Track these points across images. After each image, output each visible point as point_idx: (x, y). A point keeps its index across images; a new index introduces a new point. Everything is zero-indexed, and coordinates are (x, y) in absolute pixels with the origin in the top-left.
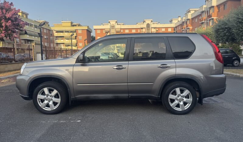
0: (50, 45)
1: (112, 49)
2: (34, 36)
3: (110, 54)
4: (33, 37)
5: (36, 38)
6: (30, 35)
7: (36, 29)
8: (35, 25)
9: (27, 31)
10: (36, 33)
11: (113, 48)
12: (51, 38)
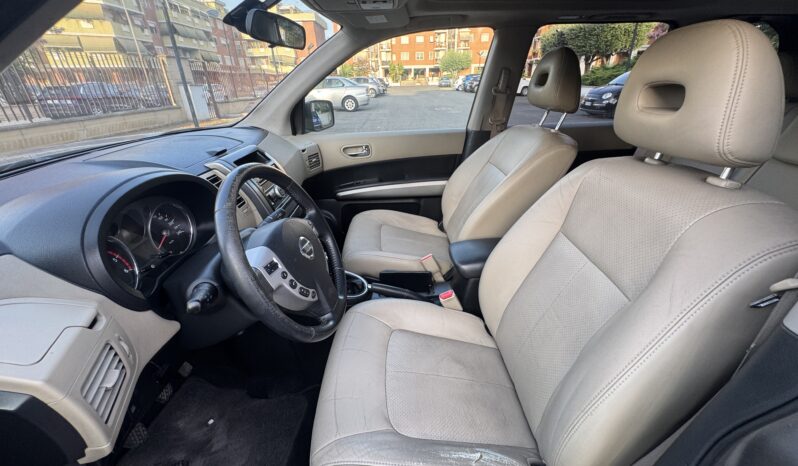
0: (237, 63)
1: (373, 69)
2: (196, 39)
3: (370, 81)
4: (194, 41)
5: (202, 43)
6: (185, 36)
7: (196, 20)
8: (192, 11)
9: (176, 26)
10: (199, 32)
11: (374, 64)
12: (238, 43)
